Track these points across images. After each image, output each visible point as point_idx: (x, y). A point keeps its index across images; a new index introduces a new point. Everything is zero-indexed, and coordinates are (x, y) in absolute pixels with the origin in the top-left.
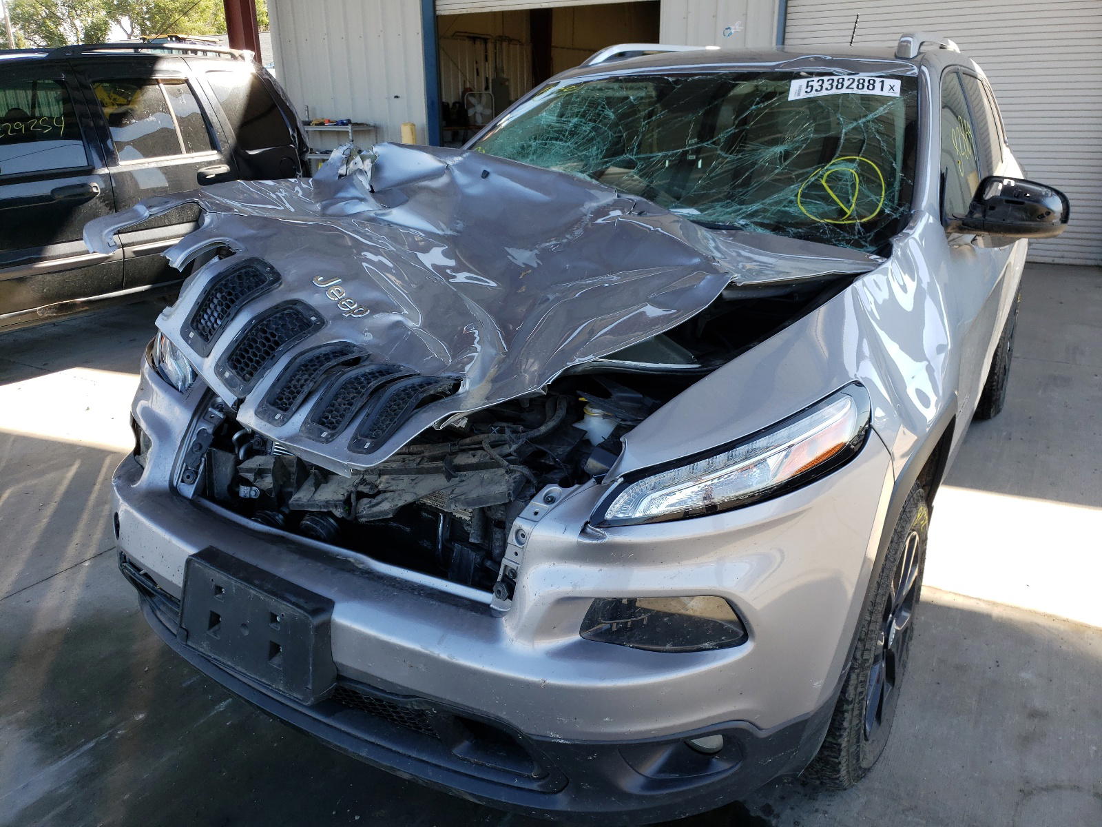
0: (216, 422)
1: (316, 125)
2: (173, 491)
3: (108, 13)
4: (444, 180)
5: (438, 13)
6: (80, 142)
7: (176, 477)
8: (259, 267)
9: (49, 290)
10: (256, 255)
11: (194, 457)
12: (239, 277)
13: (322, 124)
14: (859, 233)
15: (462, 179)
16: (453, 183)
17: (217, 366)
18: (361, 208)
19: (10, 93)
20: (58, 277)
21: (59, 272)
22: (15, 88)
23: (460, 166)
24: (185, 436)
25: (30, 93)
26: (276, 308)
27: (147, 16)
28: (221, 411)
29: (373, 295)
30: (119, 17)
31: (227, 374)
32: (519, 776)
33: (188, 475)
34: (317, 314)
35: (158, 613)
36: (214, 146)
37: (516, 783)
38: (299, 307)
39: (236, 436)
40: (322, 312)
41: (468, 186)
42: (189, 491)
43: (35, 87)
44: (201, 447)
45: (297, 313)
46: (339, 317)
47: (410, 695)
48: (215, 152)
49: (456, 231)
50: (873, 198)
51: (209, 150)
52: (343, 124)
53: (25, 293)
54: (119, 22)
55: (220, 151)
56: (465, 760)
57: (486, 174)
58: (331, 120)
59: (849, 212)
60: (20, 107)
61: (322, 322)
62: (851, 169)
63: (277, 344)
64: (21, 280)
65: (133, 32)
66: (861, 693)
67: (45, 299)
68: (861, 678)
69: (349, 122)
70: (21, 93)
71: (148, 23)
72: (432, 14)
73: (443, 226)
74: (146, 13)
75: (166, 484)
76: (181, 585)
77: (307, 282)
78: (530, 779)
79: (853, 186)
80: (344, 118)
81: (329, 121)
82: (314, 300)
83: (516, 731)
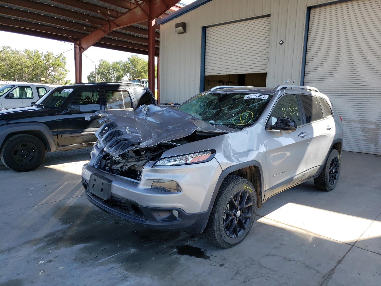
0: (104, 155)
1: (169, 104)
2: (93, 167)
3: (124, 72)
4: (161, 112)
5: (205, 75)
6: (100, 105)
7: (94, 164)
8: (114, 124)
9: (86, 139)
10: (114, 122)
11: (98, 161)
12: (110, 125)
13: (170, 104)
14: (242, 127)
15: (165, 112)
16: (163, 113)
17: (103, 141)
18: (142, 117)
19: (86, 93)
20: (89, 136)
21: (89, 135)
22: (88, 92)
23: (165, 110)
24: (98, 156)
25: (92, 93)
26: (115, 131)
27: (134, 73)
28: (105, 153)
29: (134, 130)
30: (127, 73)
31: (104, 142)
32: (141, 218)
33: (97, 164)
34: (122, 133)
35: (87, 193)
36: (132, 107)
37: (140, 219)
38: (119, 131)
39: (107, 158)
40: (123, 132)
41: (166, 114)
42: (96, 167)
43: (93, 92)
44: (100, 159)
45: (119, 132)
46: (126, 133)
47: (124, 199)
48: (132, 109)
49: (160, 122)
50: (249, 120)
51: (131, 108)
52: (176, 105)
53: (79, 140)
54: (126, 75)
55: (133, 108)
56: (132, 215)
57: (169, 112)
58: (173, 104)
59: (242, 123)
60: (89, 96)
61: (123, 134)
62: (247, 114)
63: (113, 137)
64: (78, 136)
65: (130, 77)
66: (218, 218)
67: (84, 142)
68: (218, 214)
69: (178, 104)
70: (89, 93)
71: (134, 75)
72: (203, 75)
73: (158, 121)
74: (134, 72)
75: (92, 165)
76: (89, 180)
77: (122, 127)
78: (143, 218)
79: (246, 118)
80: (176, 103)
81: (172, 104)
82: (122, 130)
83: (139, 205)
